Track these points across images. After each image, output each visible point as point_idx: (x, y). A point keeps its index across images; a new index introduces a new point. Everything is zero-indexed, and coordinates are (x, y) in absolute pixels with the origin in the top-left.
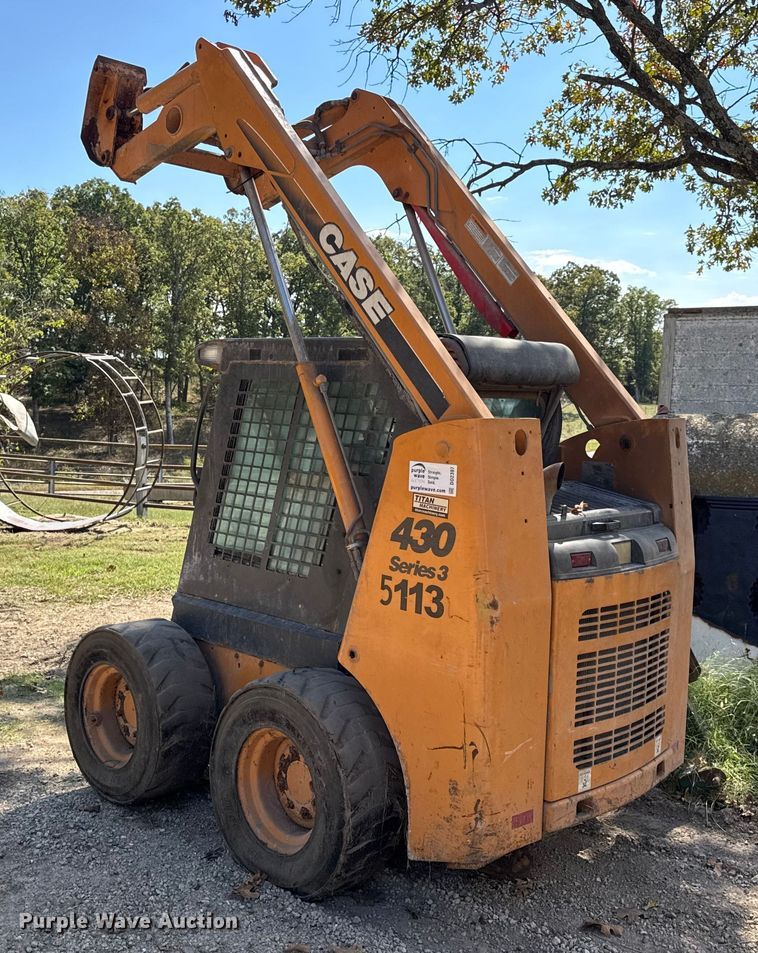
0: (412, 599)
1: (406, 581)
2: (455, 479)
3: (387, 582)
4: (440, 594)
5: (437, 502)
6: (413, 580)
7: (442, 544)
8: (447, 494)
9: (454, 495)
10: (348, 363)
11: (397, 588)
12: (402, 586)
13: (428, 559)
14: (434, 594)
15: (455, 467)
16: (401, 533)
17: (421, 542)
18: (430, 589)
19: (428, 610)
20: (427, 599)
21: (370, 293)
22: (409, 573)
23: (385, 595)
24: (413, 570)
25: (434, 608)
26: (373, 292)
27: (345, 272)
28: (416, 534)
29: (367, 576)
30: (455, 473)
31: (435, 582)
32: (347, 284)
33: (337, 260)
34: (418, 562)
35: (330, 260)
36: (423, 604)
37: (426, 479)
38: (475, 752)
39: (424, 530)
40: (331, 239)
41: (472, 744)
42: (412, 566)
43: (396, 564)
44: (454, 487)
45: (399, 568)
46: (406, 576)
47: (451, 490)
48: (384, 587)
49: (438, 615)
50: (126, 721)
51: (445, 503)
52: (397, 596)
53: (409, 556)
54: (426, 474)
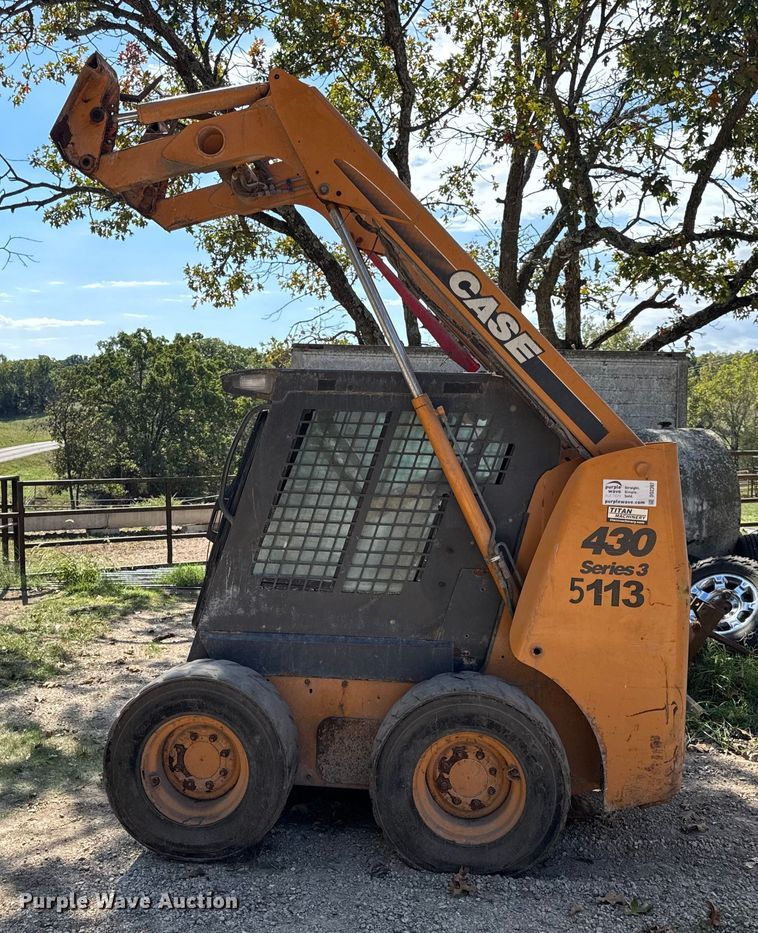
0: (607, 596)
1: (601, 581)
2: (655, 492)
3: (577, 584)
4: (640, 587)
5: (635, 512)
6: (607, 579)
7: (641, 545)
8: (647, 504)
9: (655, 505)
10: (456, 395)
11: (589, 588)
12: (596, 586)
13: (626, 559)
14: (633, 588)
15: (655, 483)
16: (594, 540)
17: (617, 546)
18: (628, 584)
19: (627, 602)
20: (625, 593)
21: (514, 336)
22: (603, 573)
23: (576, 595)
24: (608, 570)
25: (633, 599)
26: (518, 335)
27: (483, 316)
28: (611, 540)
29: (552, 581)
30: (655, 487)
31: (634, 577)
32: (485, 326)
33: (473, 304)
34: (614, 563)
35: (464, 304)
36: (621, 598)
37: (623, 493)
38: (676, 709)
39: (621, 536)
40: (465, 285)
41: (674, 703)
42: (606, 567)
43: (587, 567)
44: (655, 498)
45: (592, 570)
46: (600, 576)
47: (651, 502)
48: (573, 588)
49: (638, 604)
50: (188, 774)
51: (645, 512)
52: (590, 595)
53: (605, 559)
54: (623, 489)
